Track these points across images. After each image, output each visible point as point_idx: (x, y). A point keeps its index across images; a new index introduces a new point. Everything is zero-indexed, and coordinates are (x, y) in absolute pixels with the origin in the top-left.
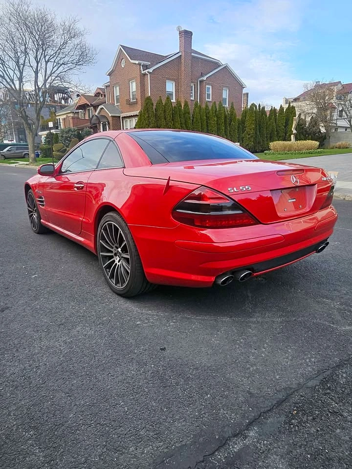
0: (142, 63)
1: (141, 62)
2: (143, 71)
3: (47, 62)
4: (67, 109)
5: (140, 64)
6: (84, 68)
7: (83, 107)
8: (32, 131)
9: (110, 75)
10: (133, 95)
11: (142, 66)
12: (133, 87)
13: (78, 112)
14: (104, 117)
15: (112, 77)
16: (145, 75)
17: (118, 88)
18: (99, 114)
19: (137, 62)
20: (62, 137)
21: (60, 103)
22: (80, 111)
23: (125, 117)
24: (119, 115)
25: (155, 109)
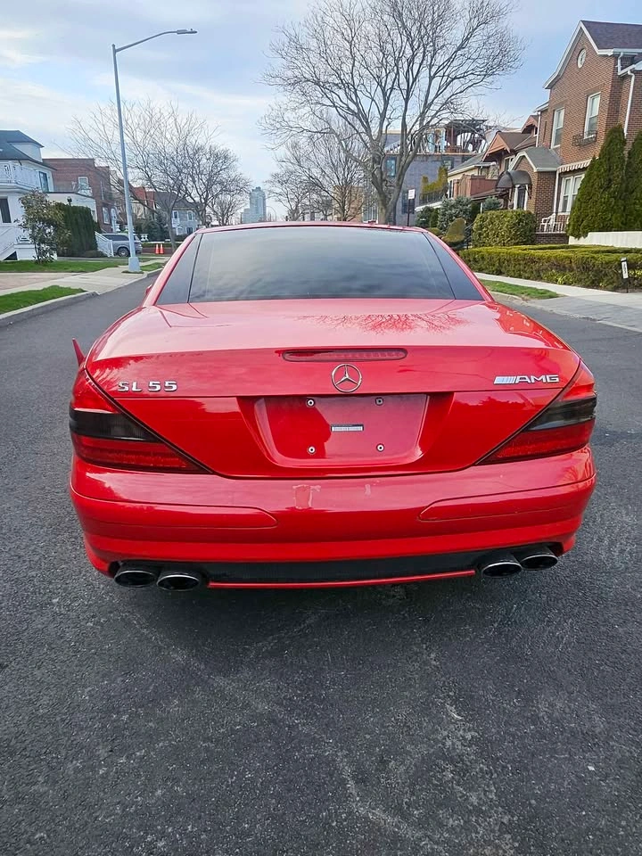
0: (622, 52)
1: (619, 50)
2: (622, 69)
3: (431, 78)
4: (471, 162)
5: (615, 57)
6: (499, 80)
7: (498, 156)
8: (386, 208)
9: (551, 87)
10: (591, 126)
11: (621, 58)
12: (595, 107)
13: (488, 167)
14: (525, 174)
15: (554, 92)
16: (625, 77)
17: (563, 112)
18: (515, 168)
19: (610, 52)
20: (444, 215)
21: (466, 150)
22: (492, 164)
23: (566, 173)
24: (554, 169)
25: (629, 153)
